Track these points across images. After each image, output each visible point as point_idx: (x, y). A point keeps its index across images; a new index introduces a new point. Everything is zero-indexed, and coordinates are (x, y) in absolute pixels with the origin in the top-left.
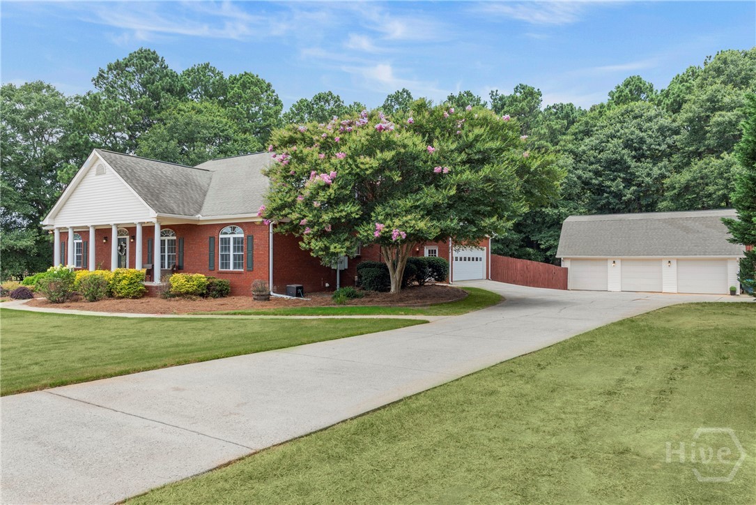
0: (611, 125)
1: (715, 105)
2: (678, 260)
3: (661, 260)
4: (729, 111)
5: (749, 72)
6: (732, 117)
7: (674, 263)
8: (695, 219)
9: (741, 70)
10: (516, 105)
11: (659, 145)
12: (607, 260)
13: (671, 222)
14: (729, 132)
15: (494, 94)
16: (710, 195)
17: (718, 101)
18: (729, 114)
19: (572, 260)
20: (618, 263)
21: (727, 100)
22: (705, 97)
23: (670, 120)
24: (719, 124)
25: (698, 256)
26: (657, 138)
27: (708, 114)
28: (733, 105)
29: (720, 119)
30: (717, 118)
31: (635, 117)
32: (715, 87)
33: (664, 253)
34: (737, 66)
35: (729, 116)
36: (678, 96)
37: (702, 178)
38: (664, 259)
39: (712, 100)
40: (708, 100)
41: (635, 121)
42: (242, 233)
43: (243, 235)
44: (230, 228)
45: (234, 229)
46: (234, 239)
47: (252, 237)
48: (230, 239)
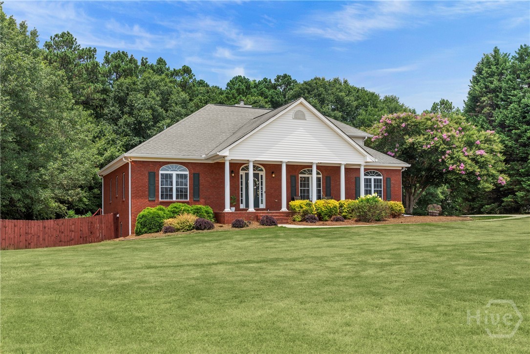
42: (380, 176)
43: (381, 178)
44: (371, 172)
45: (374, 172)
46: (375, 179)
47: (390, 179)
48: (370, 179)
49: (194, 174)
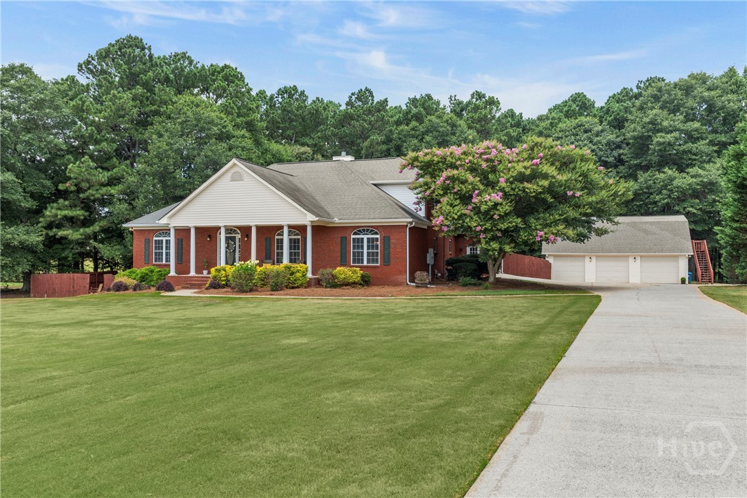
0: (566, 136)
1: (655, 127)
2: (641, 256)
3: (628, 256)
4: (667, 133)
5: (680, 101)
6: (671, 139)
7: (638, 259)
8: (651, 223)
9: (674, 99)
10: (481, 113)
11: (607, 157)
12: (584, 256)
13: (633, 225)
14: (669, 151)
15: (453, 99)
16: (655, 203)
17: (658, 124)
18: (669, 136)
19: (555, 256)
20: (594, 259)
21: (665, 123)
22: (648, 120)
23: (614, 136)
24: (660, 144)
25: (657, 254)
26: (606, 151)
27: (650, 134)
28: (670, 129)
29: (662, 140)
30: (659, 138)
31: (586, 131)
32: (654, 111)
33: (630, 251)
34: (670, 95)
35: (669, 137)
36: (618, 114)
37: (647, 188)
38: (631, 256)
39: (653, 122)
40: (649, 123)
41: (586, 135)
42: (377, 234)
43: (378, 236)
44: (364, 230)
45: (368, 230)
46: (368, 238)
47: (389, 237)
48: (363, 239)
49: (178, 239)
